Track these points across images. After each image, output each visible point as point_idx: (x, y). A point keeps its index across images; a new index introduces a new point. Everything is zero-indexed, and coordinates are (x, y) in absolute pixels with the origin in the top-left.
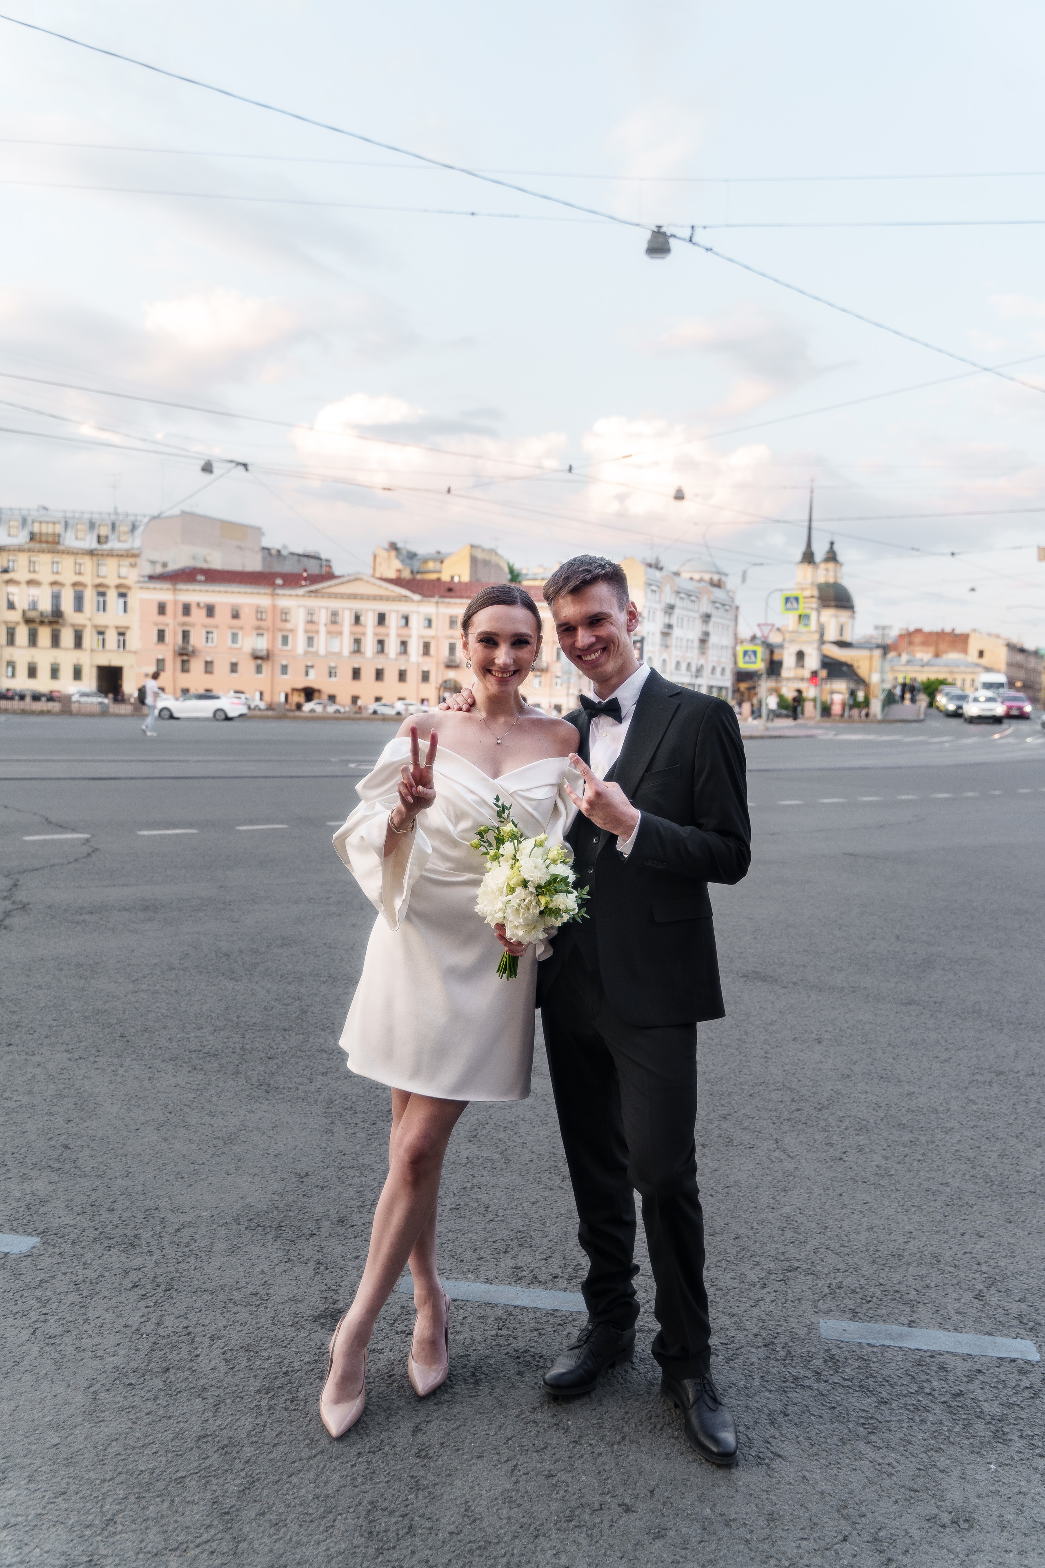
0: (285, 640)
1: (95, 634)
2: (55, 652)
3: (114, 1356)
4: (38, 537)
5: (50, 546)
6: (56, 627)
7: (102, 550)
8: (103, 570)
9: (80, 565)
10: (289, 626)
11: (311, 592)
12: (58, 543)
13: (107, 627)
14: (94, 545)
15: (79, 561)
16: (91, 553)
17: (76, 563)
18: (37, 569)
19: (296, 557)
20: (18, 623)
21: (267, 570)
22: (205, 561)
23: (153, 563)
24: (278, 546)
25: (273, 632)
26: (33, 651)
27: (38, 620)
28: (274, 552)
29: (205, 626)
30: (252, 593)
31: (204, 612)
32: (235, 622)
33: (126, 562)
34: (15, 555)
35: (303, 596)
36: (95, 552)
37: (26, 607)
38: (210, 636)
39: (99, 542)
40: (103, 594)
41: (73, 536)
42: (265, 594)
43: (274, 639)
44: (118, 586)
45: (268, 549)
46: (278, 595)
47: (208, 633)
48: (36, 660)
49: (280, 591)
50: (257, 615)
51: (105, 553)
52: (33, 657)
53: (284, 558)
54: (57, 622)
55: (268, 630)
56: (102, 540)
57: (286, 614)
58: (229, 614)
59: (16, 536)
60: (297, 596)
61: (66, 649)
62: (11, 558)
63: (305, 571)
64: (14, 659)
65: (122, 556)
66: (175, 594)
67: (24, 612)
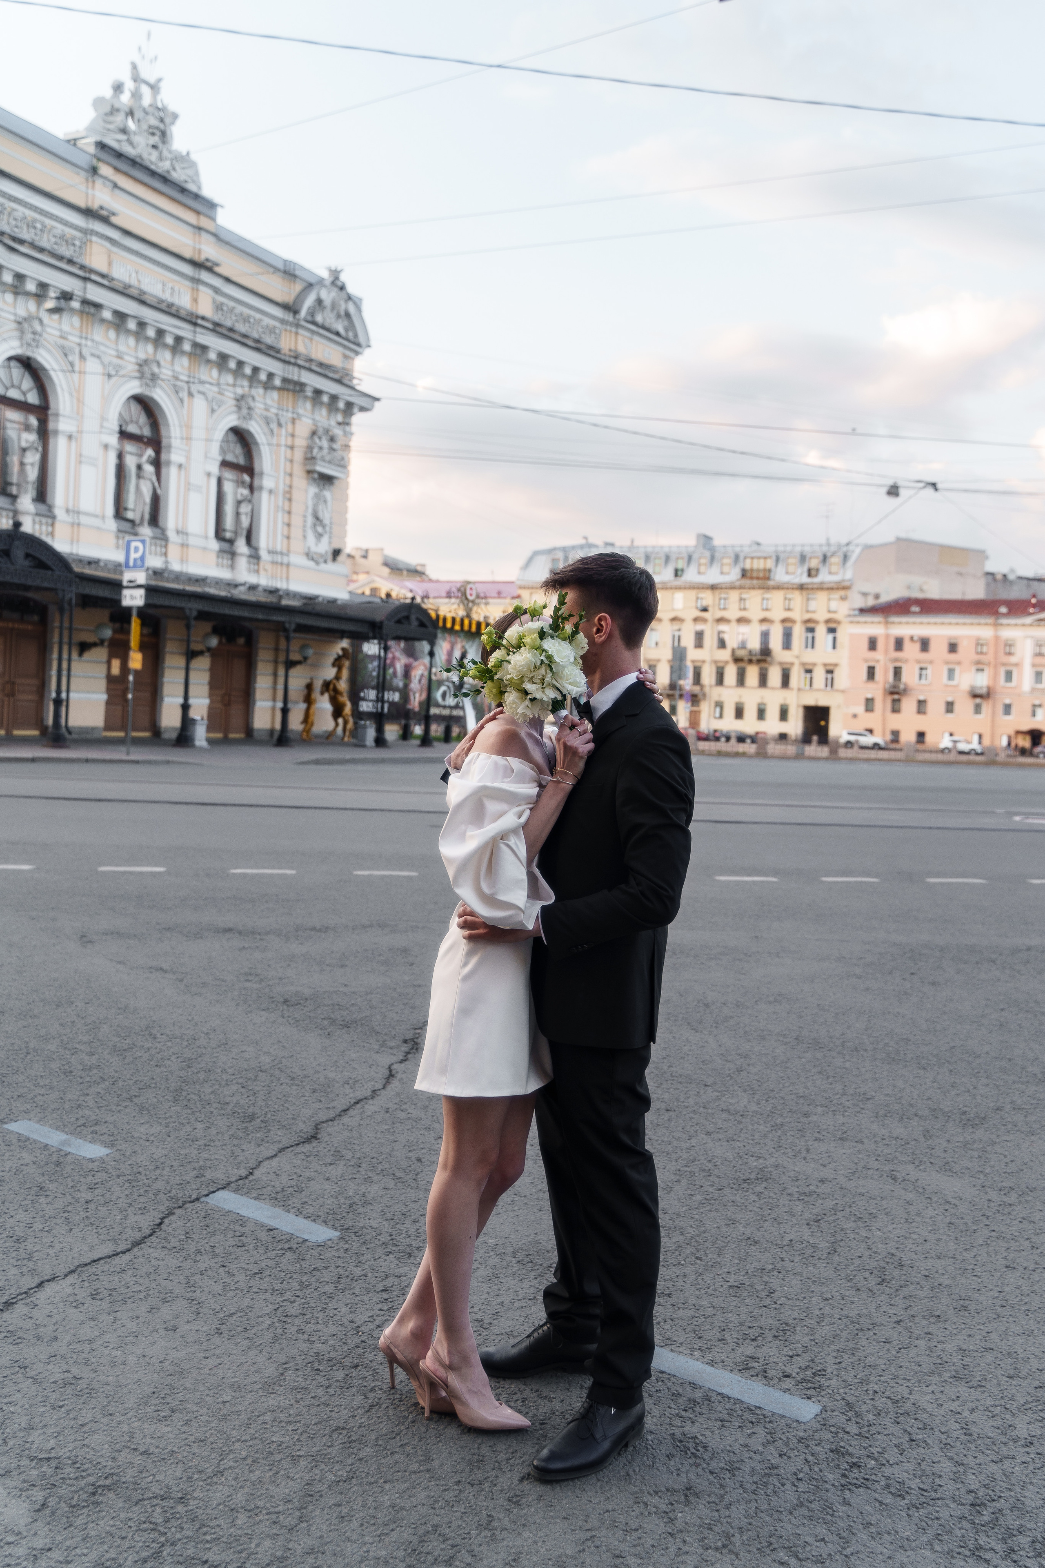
0: (1009, 676)
1: (802, 672)
2: (763, 692)
3: (323, 1343)
4: (749, 574)
5: (760, 582)
6: (763, 665)
7: (812, 584)
8: (813, 605)
9: (790, 600)
10: (1013, 659)
11: (1041, 620)
12: (768, 578)
13: (815, 665)
14: (805, 579)
15: (789, 596)
16: (802, 587)
17: (785, 599)
18: (747, 606)
19: (1025, 582)
20: (727, 662)
21: (991, 598)
22: (921, 590)
23: (865, 594)
24: (1004, 570)
25: (995, 667)
26: (741, 691)
27: (746, 658)
28: (999, 577)
29: (918, 662)
30: (972, 624)
31: (917, 646)
32: (953, 657)
33: (836, 595)
34: (727, 593)
35: (1031, 625)
36: (805, 586)
37: (735, 646)
38: (924, 672)
39: (809, 575)
40: (811, 630)
41: (784, 571)
42: (986, 624)
43: (996, 675)
44: (827, 621)
45: (993, 574)
46: (1001, 625)
47: (921, 669)
48: (743, 700)
49: (1004, 621)
50: (976, 648)
51: (815, 586)
52: (740, 697)
53: (1011, 583)
54: (764, 661)
55: (989, 664)
56: (813, 572)
57: (1010, 646)
58: (945, 648)
59: (728, 574)
60: (1024, 625)
61: (773, 688)
62: (723, 596)
63: (1034, 596)
64: (722, 699)
65: (832, 589)
66: (887, 628)
67: (733, 651)
